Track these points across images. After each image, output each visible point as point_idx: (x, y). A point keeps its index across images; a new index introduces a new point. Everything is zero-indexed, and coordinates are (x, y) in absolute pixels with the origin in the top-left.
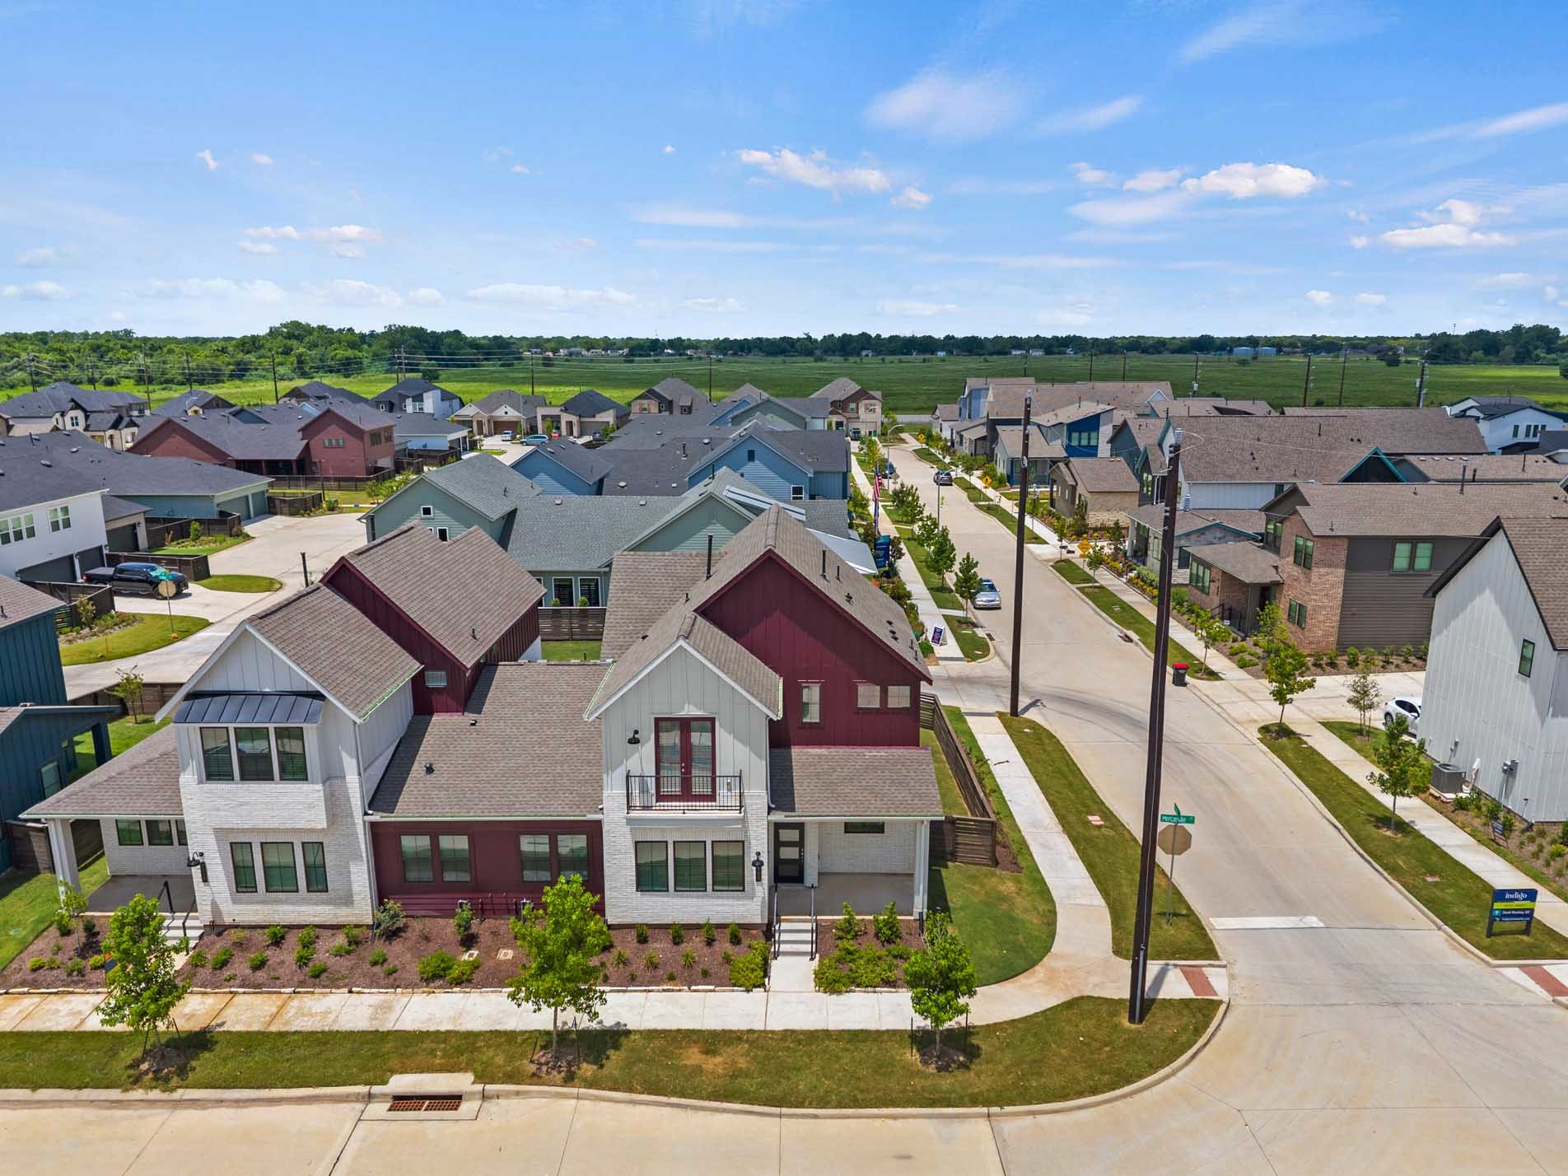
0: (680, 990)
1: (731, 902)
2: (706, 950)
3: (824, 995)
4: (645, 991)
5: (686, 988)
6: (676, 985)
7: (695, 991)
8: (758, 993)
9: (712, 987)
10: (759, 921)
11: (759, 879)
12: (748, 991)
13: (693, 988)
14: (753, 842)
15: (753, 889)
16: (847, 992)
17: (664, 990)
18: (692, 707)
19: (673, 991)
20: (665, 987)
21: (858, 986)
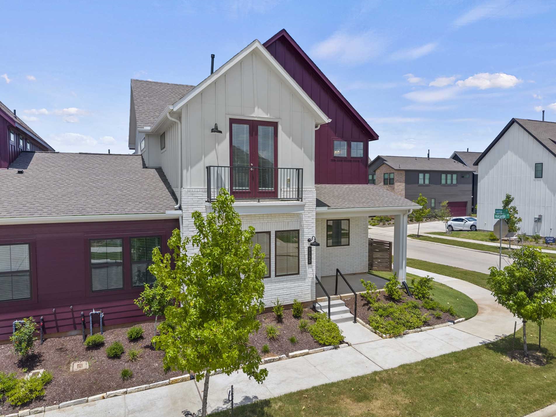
0: (280, 359)
2: (281, 326)
3: (392, 339)
5: (284, 356)
7: (293, 357)
9: (306, 351)
10: (309, 299)
11: (310, 262)
12: (336, 348)
13: (290, 354)
14: (306, 230)
15: (305, 271)
16: (404, 334)
18: (260, 110)
19: (274, 360)
21: (410, 328)
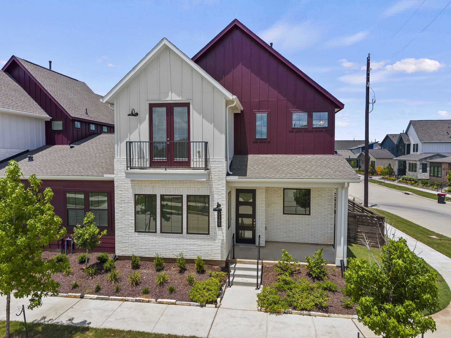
0: (149, 302)
1: (199, 242)
2: (178, 276)
3: (266, 314)
4: (122, 300)
5: (153, 300)
6: (146, 297)
8: (210, 308)
9: (174, 301)
10: (219, 258)
11: (219, 225)
12: (202, 306)
14: (215, 196)
15: (215, 233)
17: (136, 301)
18: (174, 94)
19: (143, 301)
20: (138, 298)
